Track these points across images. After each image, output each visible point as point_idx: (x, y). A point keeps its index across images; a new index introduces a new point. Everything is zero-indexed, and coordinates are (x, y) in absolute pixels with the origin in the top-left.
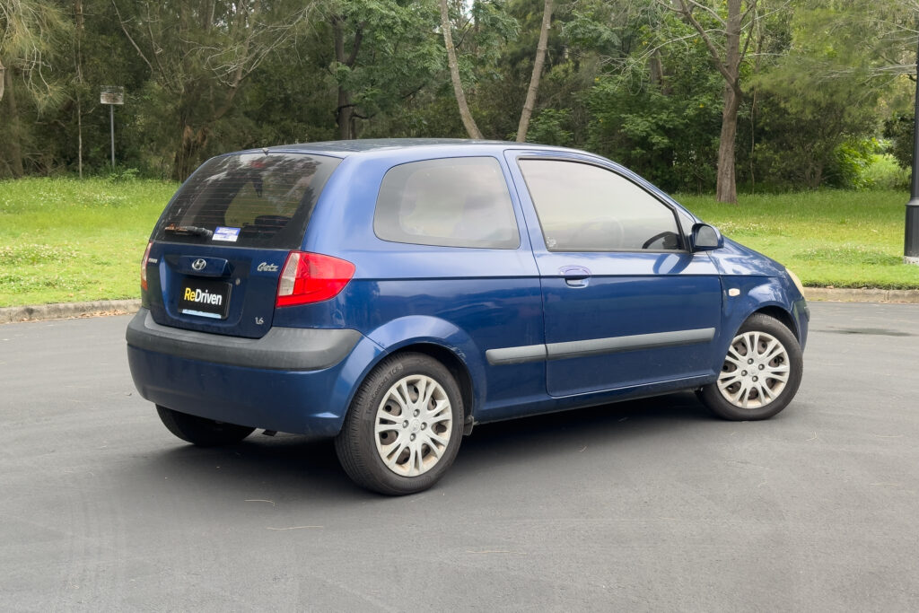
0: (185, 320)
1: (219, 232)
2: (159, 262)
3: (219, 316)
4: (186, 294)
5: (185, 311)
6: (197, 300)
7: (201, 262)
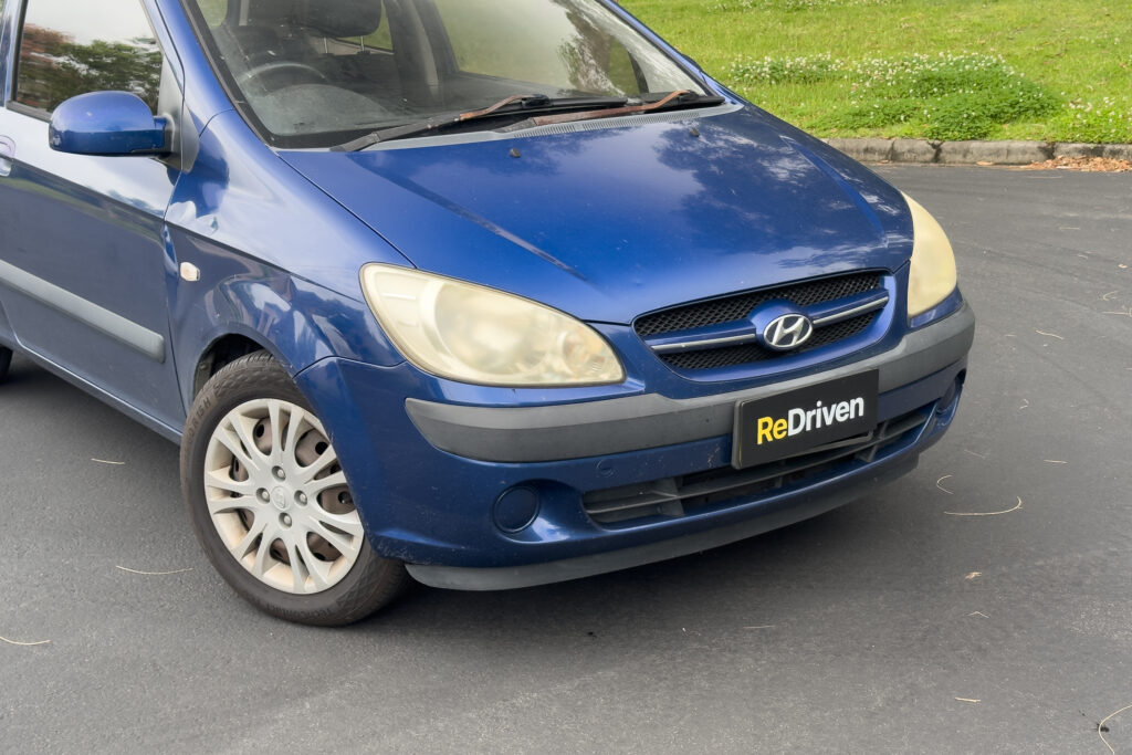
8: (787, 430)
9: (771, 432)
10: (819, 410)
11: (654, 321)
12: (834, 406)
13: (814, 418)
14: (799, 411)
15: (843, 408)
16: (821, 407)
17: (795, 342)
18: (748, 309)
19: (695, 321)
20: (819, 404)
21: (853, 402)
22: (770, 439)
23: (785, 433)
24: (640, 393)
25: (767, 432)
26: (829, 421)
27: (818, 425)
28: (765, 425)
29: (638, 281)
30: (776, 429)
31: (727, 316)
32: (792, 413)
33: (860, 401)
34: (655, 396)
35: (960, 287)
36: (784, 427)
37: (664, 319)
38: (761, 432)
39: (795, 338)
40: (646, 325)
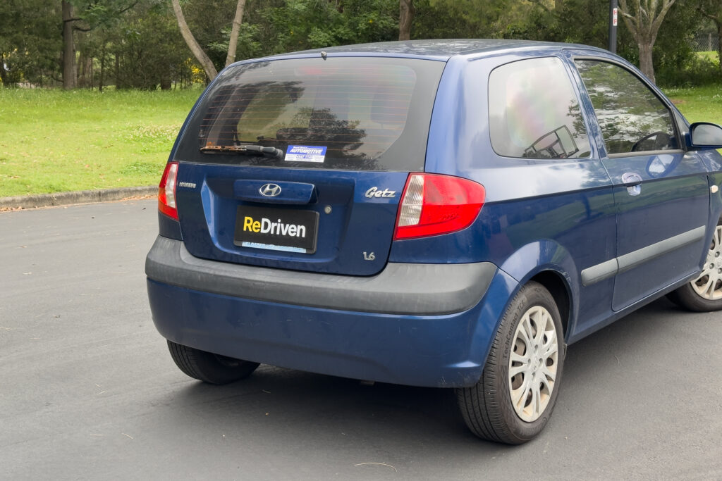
0: (247, 255)
1: (292, 151)
2: (199, 186)
3: (303, 251)
4: (246, 224)
5: (245, 244)
6: (263, 231)
7: (272, 187)
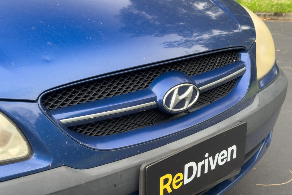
8: (183, 180)
9: (171, 185)
10: (207, 160)
11: (65, 94)
12: (217, 155)
13: (203, 167)
14: (193, 164)
15: (223, 155)
16: (208, 157)
17: (187, 106)
18: (149, 80)
19: (103, 93)
20: (207, 155)
21: (230, 149)
22: (170, 190)
23: (181, 183)
24: (47, 169)
25: (167, 186)
26: (213, 167)
27: (206, 171)
28: (166, 181)
29: (47, 58)
30: (175, 182)
31: (132, 87)
32: (187, 166)
33: (234, 148)
34: (63, 169)
35: (278, 62)
36: (181, 179)
37: (75, 92)
38: (162, 187)
39: (187, 103)
40: (56, 99)
